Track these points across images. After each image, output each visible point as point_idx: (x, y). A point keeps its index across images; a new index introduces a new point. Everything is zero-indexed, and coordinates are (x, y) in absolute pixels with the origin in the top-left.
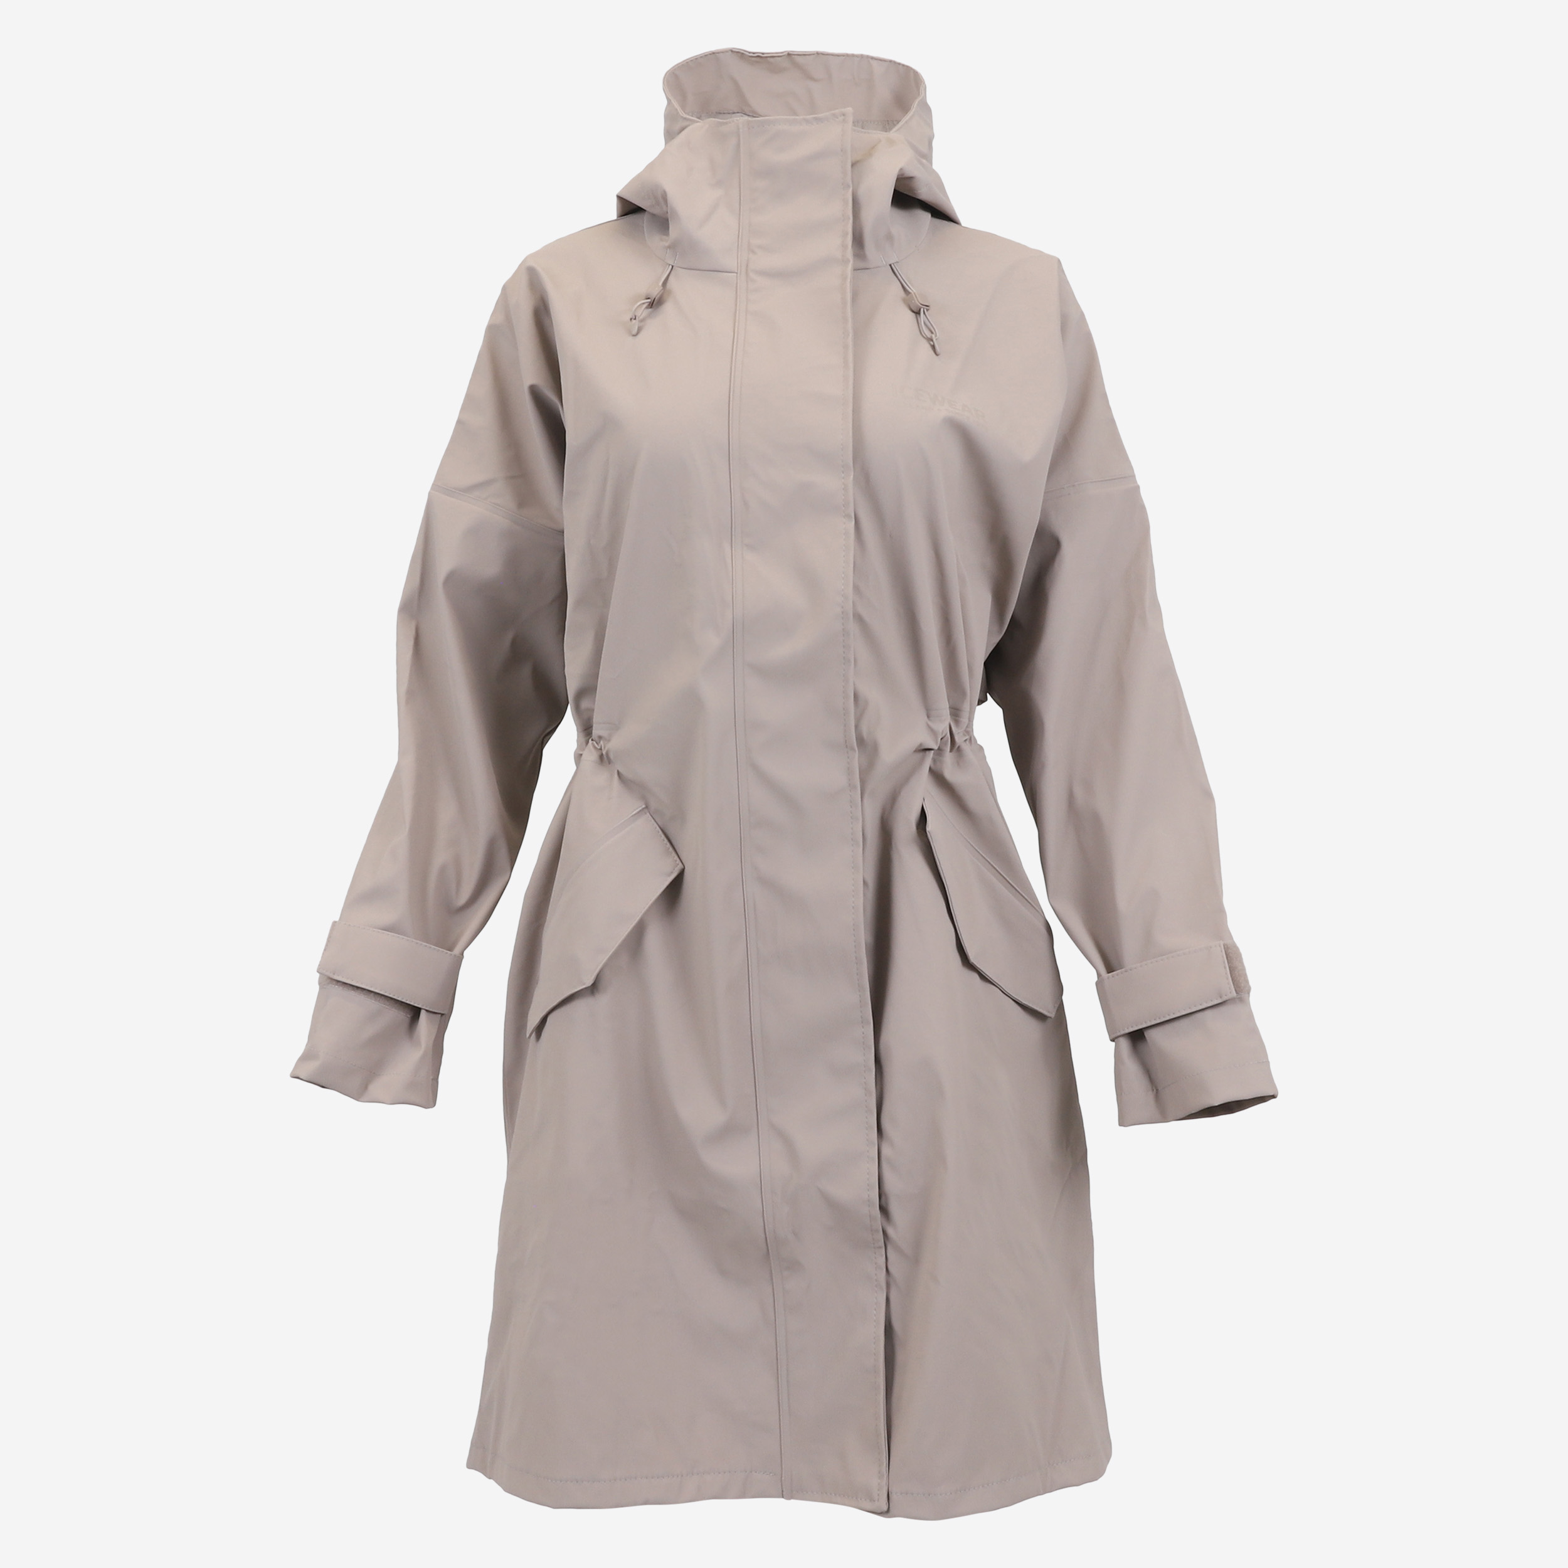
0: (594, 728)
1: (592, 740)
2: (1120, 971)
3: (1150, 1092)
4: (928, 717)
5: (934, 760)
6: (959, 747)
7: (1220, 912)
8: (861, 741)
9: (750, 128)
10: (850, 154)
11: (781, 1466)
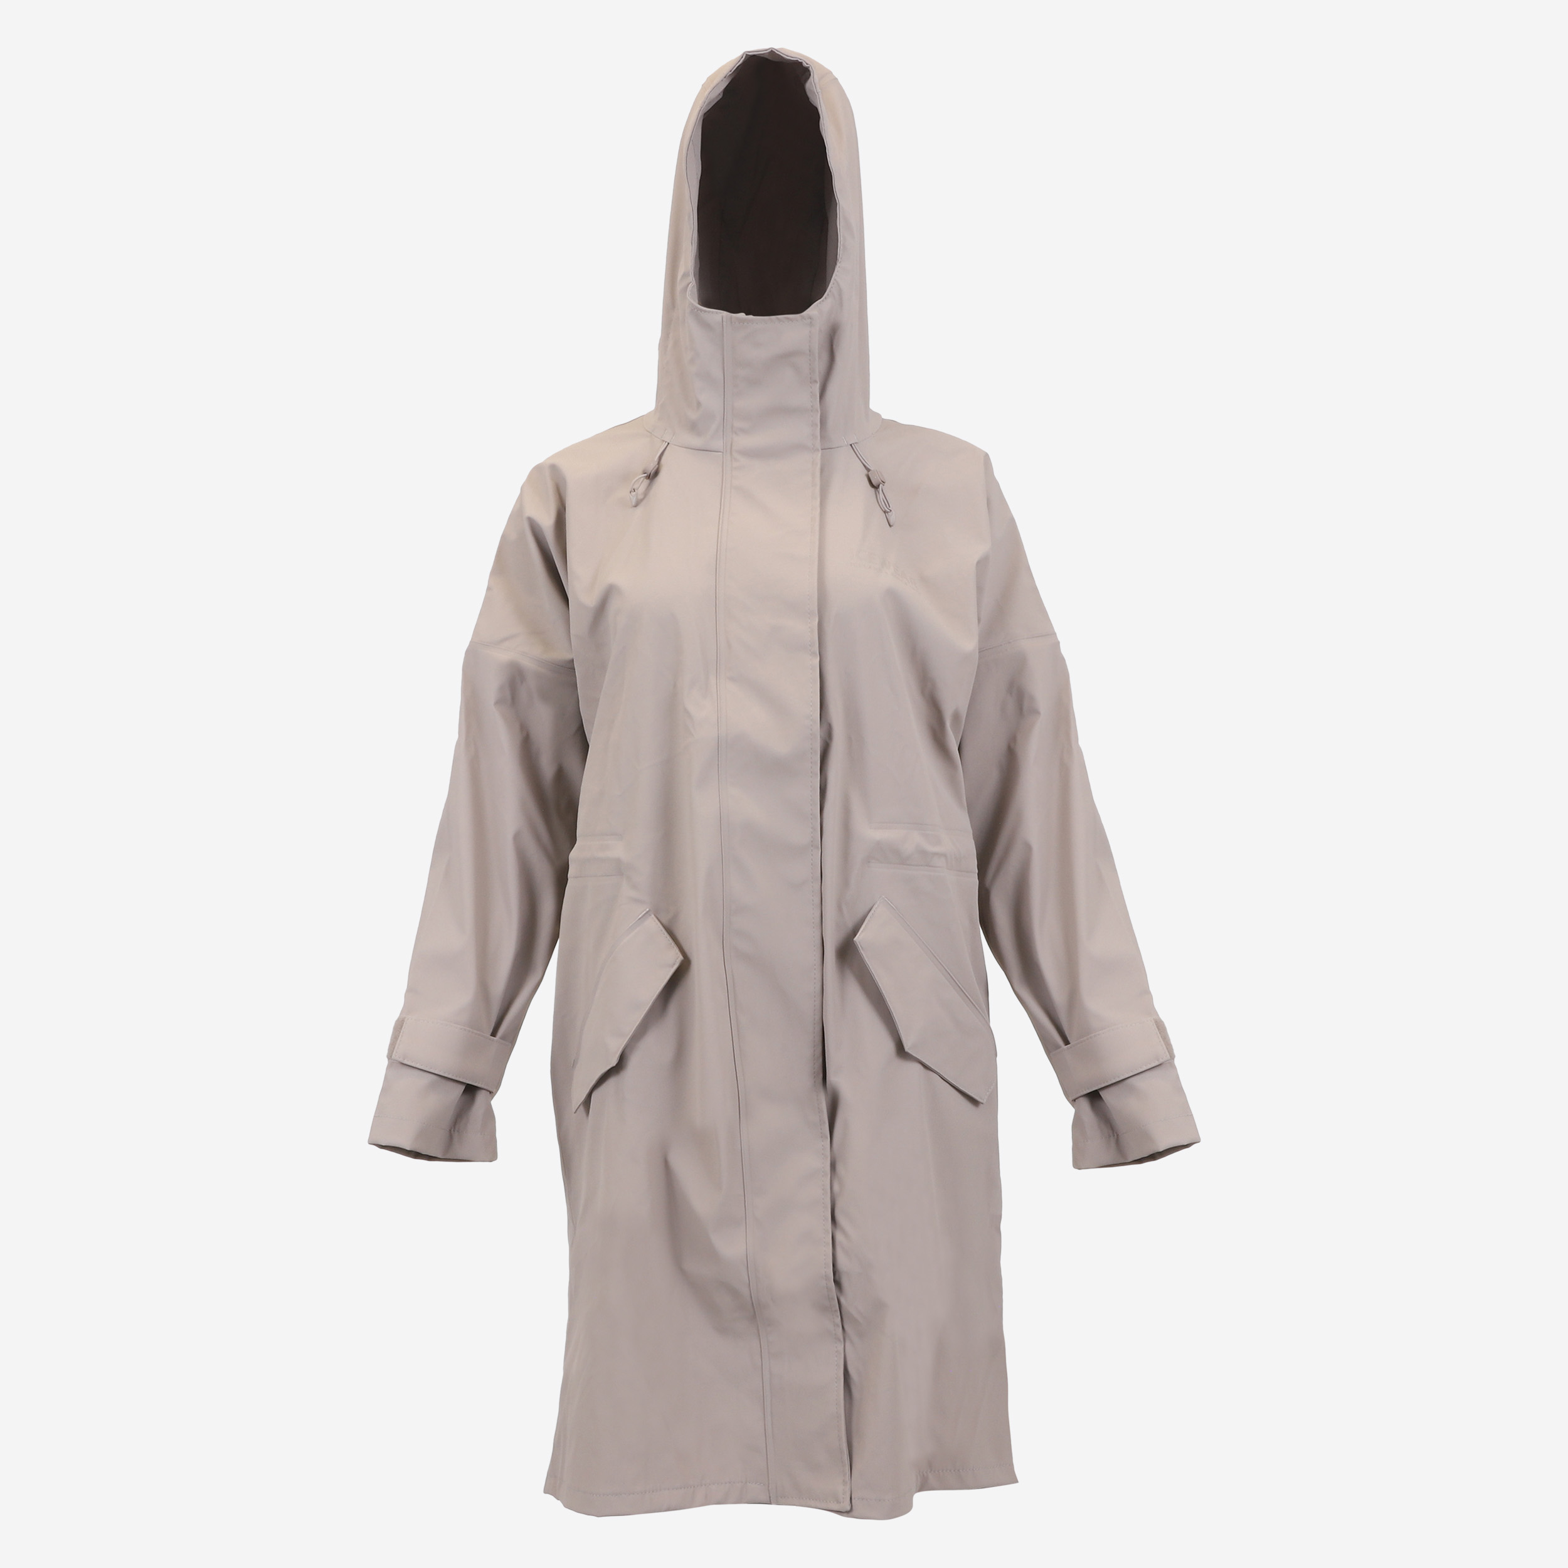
2: (1072, 1043)
9: (731, 323)
10: (817, 355)
11: (768, 1477)
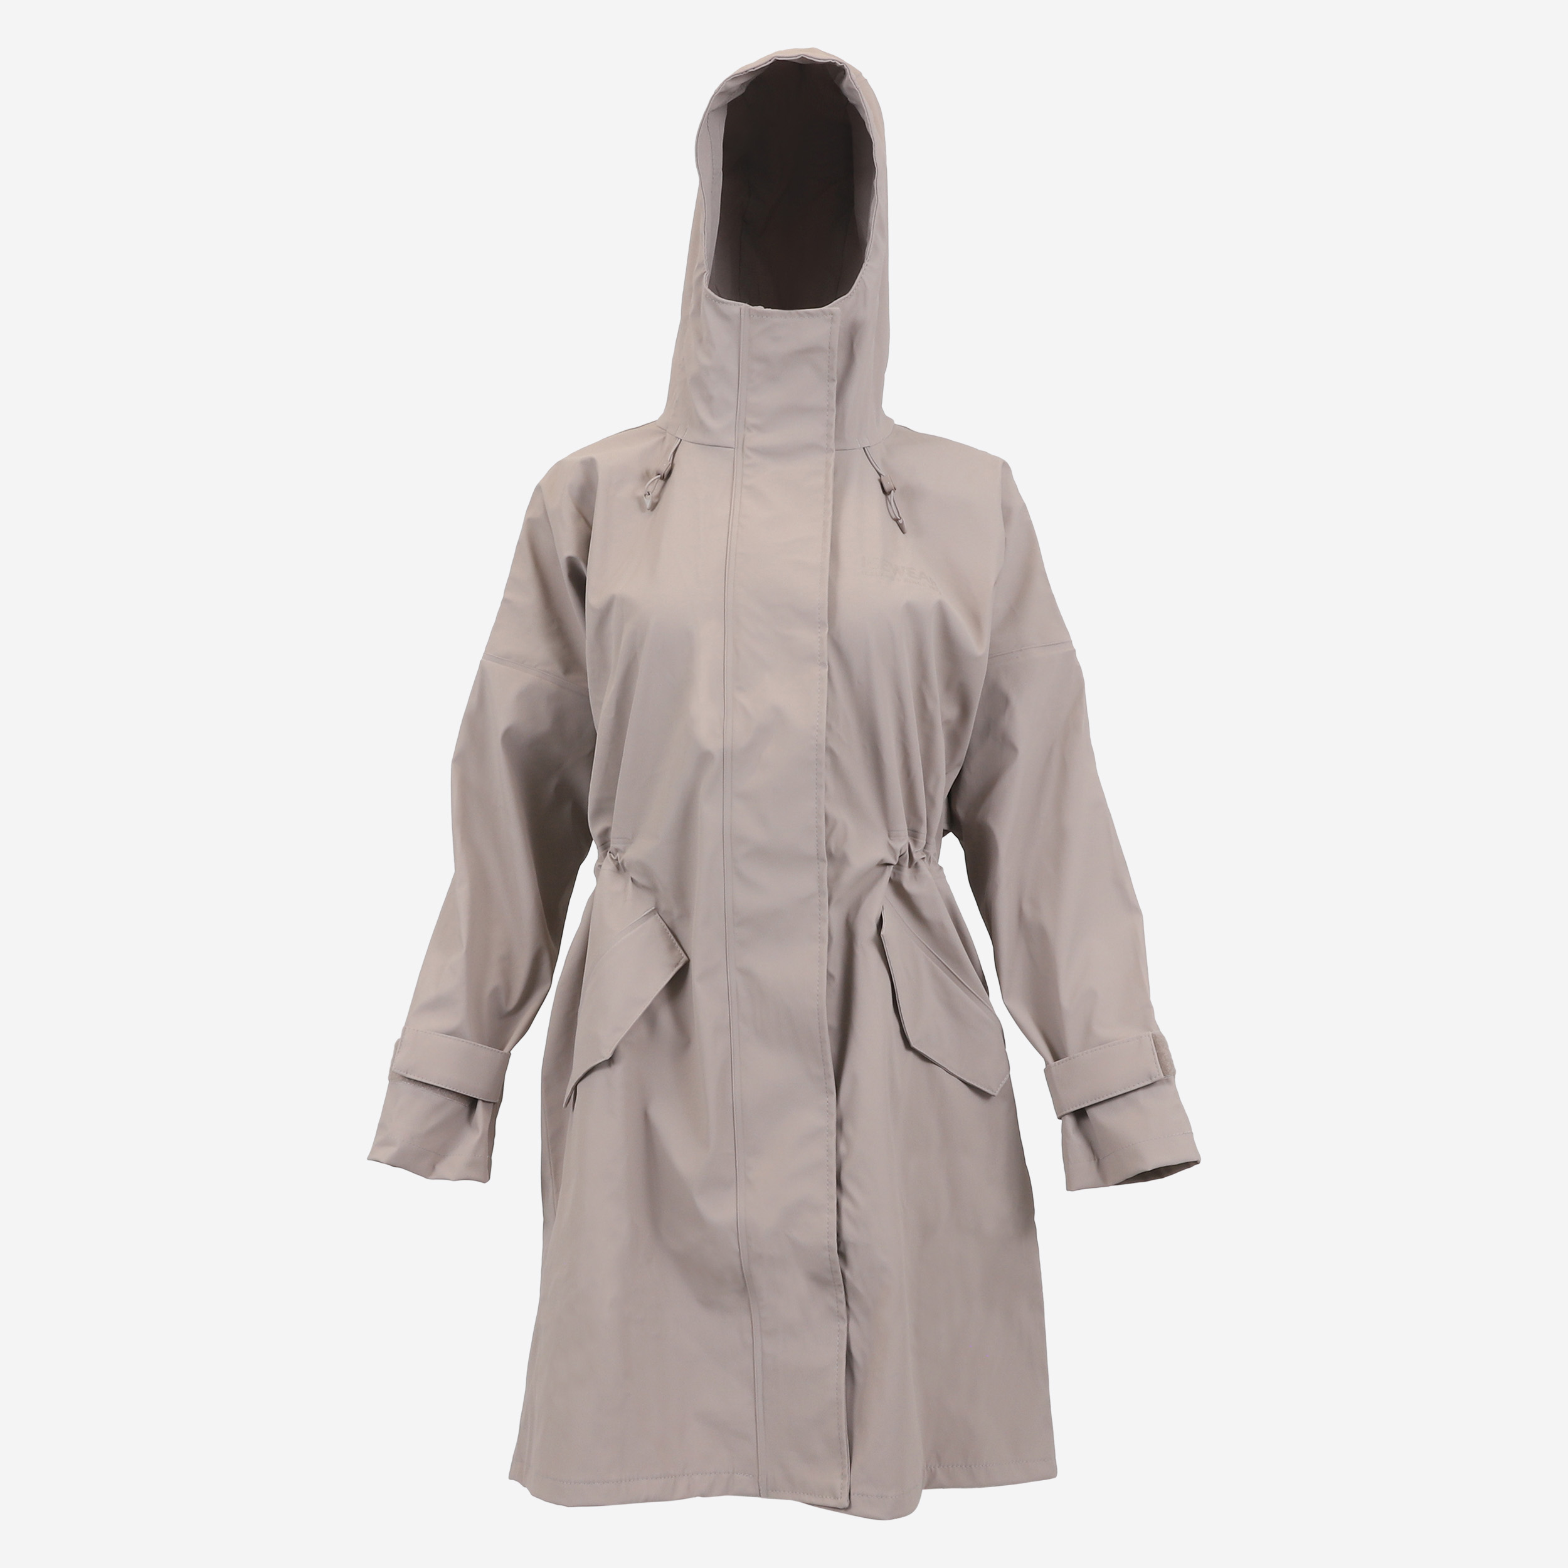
0: (611, 842)
1: (610, 852)
2: (1064, 1059)
3: (1093, 1161)
4: (889, 836)
5: (894, 874)
6: (916, 864)
7: (1148, 1008)
8: (830, 855)
9: (750, 316)
10: (837, 352)
11: (758, 1468)
